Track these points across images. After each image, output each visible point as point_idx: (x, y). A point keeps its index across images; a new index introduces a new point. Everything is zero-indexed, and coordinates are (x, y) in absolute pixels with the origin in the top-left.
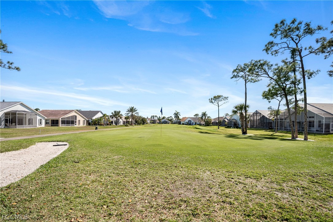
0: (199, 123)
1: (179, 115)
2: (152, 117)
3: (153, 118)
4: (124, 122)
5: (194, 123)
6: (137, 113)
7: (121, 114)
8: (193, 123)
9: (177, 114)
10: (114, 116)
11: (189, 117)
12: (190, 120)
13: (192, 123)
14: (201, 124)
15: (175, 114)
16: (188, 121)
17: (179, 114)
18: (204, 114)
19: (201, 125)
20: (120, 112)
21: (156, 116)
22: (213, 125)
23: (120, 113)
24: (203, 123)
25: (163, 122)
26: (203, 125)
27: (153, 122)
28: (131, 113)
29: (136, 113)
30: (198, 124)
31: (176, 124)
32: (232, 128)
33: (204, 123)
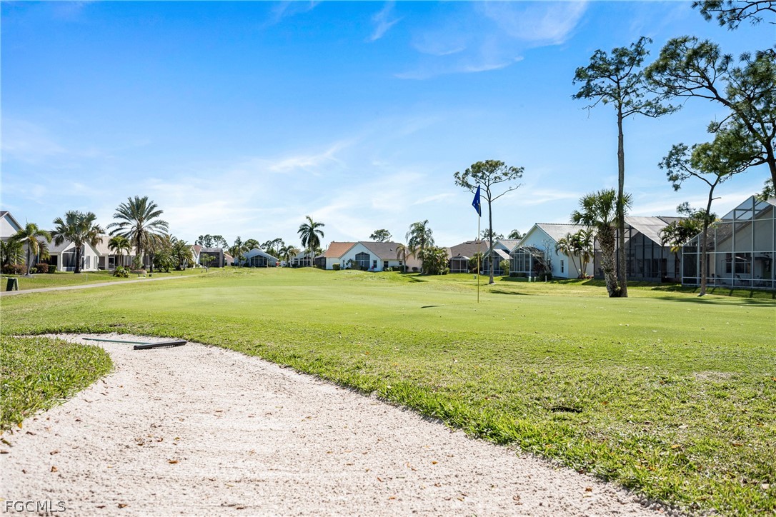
0: (397, 264)
1: (319, 235)
2: (204, 242)
3: (208, 245)
4: (102, 259)
5: (380, 265)
6: (160, 222)
7: (97, 228)
8: (375, 262)
9: (311, 229)
10: (67, 235)
11: (361, 243)
12: (366, 251)
13: (372, 264)
14: (407, 268)
15: (303, 229)
16: (357, 256)
17: (319, 228)
18: (420, 232)
19: (407, 272)
20: (91, 217)
21: (218, 238)
22: (451, 272)
23: (94, 223)
24: (414, 262)
25: (252, 259)
26: (415, 269)
27: (214, 260)
28: (134, 223)
29: (154, 224)
30: (395, 269)
31: (301, 266)
32: (532, 281)
33: (417, 263)
